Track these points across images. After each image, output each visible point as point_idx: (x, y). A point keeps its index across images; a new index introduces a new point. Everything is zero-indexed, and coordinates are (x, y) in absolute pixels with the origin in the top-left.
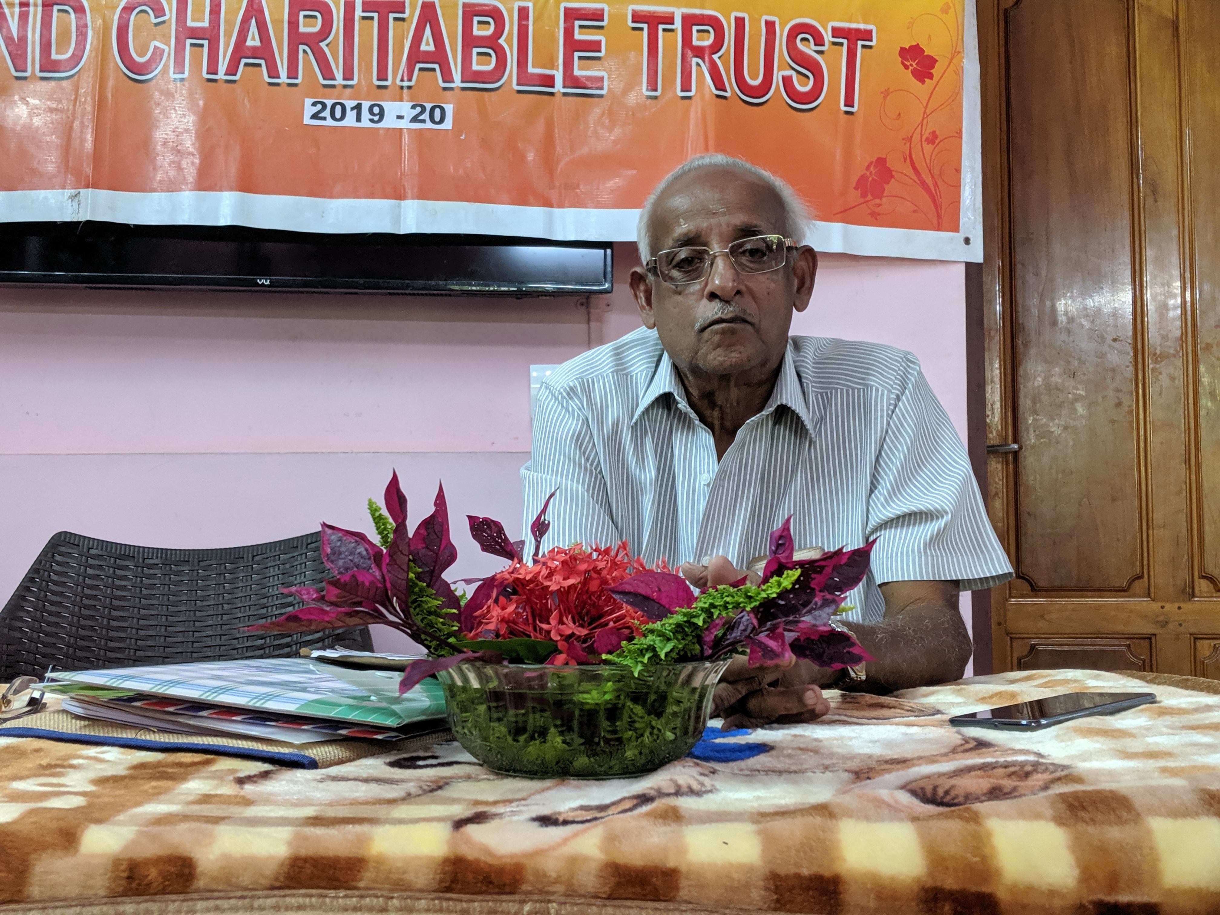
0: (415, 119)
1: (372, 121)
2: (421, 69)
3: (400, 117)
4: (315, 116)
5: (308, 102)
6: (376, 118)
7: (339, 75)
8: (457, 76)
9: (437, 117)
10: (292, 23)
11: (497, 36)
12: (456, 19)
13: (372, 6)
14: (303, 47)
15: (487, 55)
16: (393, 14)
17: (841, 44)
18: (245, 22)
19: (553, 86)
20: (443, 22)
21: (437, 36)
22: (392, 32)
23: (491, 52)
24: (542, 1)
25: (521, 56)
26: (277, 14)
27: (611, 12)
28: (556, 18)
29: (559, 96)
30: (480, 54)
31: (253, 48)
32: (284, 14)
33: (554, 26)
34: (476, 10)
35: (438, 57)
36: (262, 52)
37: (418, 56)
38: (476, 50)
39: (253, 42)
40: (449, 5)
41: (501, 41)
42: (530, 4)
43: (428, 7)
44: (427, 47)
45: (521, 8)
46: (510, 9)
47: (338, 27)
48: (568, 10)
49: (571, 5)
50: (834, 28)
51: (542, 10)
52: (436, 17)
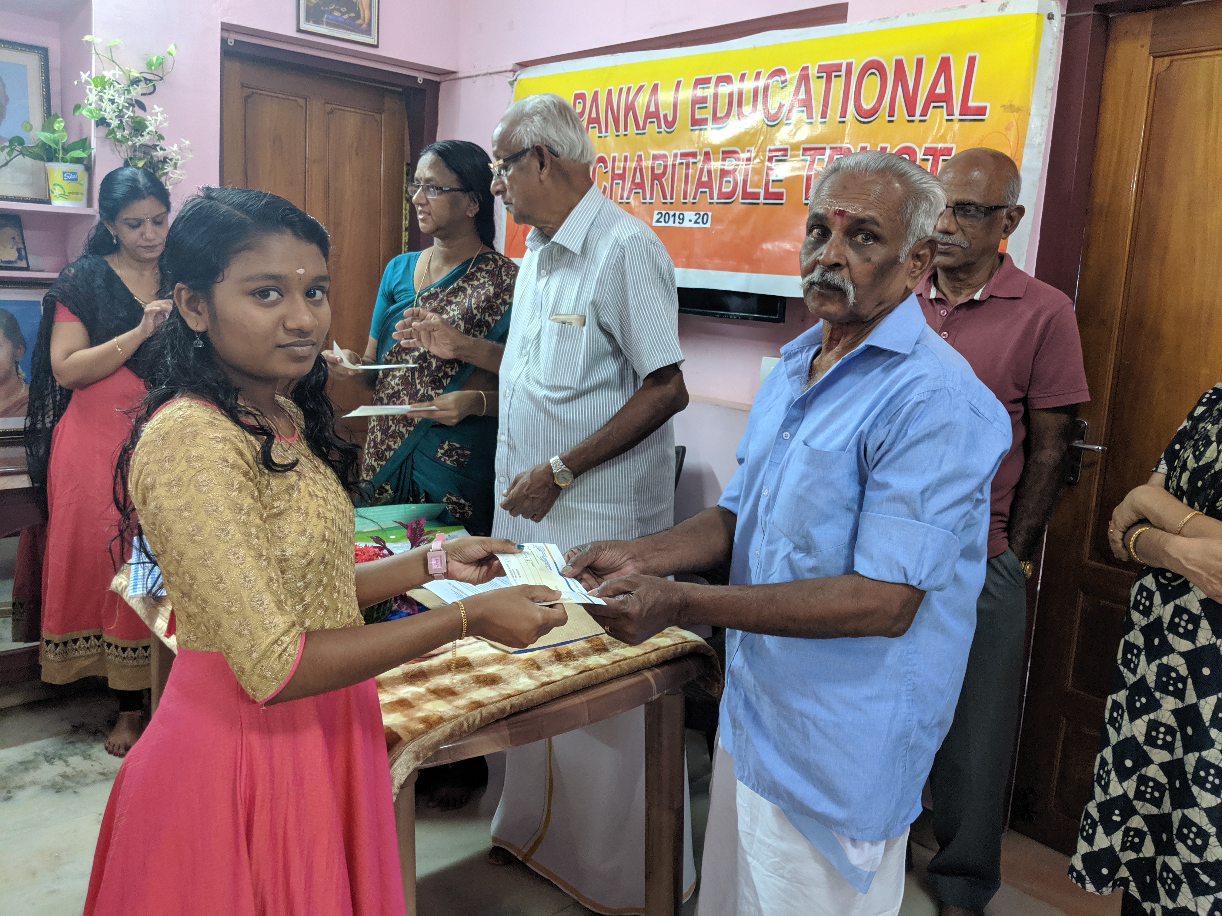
0: (696, 222)
1: (679, 223)
2: (701, 192)
3: (690, 221)
4: (658, 221)
5: (656, 212)
6: (681, 221)
7: (669, 197)
8: (715, 196)
9: (705, 221)
10: (653, 168)
11: (735, 170)
12: (718, 160)
13: (683, 155)
14: (656, 182)
15: (729, 182)
16: (692, 160)
17: (928, 160)
18: (635, 169)
19: (759, 199)
20: (712, 163)
21: (709, 172)
22: (690, 171)
23: (731, 180)
24: (758, 146)
25: (745, 182)
26: (647, 163)
27: (792, 150)
28: (764, 156)
29: (761, 205)
30: (727, 182)
31: (638, 184)
32: (650, 163)
33: (762, 162)
34: (727, 154)
35: (709, 185)
36: (641, 185)
37: (700, 184)
38: (725, 179)
39: (638, 180)
40: (716, 152)
41: (737, 173)
42: (753, 148)
43: (707, 154)
44: (705, 179)
45: (748, 151)
46: (743, 152)
47: (669, 170)
48: (770, 151)
49: (772, 147)
50: (926, 148)
51: (758, 152)
52: (709, 160)
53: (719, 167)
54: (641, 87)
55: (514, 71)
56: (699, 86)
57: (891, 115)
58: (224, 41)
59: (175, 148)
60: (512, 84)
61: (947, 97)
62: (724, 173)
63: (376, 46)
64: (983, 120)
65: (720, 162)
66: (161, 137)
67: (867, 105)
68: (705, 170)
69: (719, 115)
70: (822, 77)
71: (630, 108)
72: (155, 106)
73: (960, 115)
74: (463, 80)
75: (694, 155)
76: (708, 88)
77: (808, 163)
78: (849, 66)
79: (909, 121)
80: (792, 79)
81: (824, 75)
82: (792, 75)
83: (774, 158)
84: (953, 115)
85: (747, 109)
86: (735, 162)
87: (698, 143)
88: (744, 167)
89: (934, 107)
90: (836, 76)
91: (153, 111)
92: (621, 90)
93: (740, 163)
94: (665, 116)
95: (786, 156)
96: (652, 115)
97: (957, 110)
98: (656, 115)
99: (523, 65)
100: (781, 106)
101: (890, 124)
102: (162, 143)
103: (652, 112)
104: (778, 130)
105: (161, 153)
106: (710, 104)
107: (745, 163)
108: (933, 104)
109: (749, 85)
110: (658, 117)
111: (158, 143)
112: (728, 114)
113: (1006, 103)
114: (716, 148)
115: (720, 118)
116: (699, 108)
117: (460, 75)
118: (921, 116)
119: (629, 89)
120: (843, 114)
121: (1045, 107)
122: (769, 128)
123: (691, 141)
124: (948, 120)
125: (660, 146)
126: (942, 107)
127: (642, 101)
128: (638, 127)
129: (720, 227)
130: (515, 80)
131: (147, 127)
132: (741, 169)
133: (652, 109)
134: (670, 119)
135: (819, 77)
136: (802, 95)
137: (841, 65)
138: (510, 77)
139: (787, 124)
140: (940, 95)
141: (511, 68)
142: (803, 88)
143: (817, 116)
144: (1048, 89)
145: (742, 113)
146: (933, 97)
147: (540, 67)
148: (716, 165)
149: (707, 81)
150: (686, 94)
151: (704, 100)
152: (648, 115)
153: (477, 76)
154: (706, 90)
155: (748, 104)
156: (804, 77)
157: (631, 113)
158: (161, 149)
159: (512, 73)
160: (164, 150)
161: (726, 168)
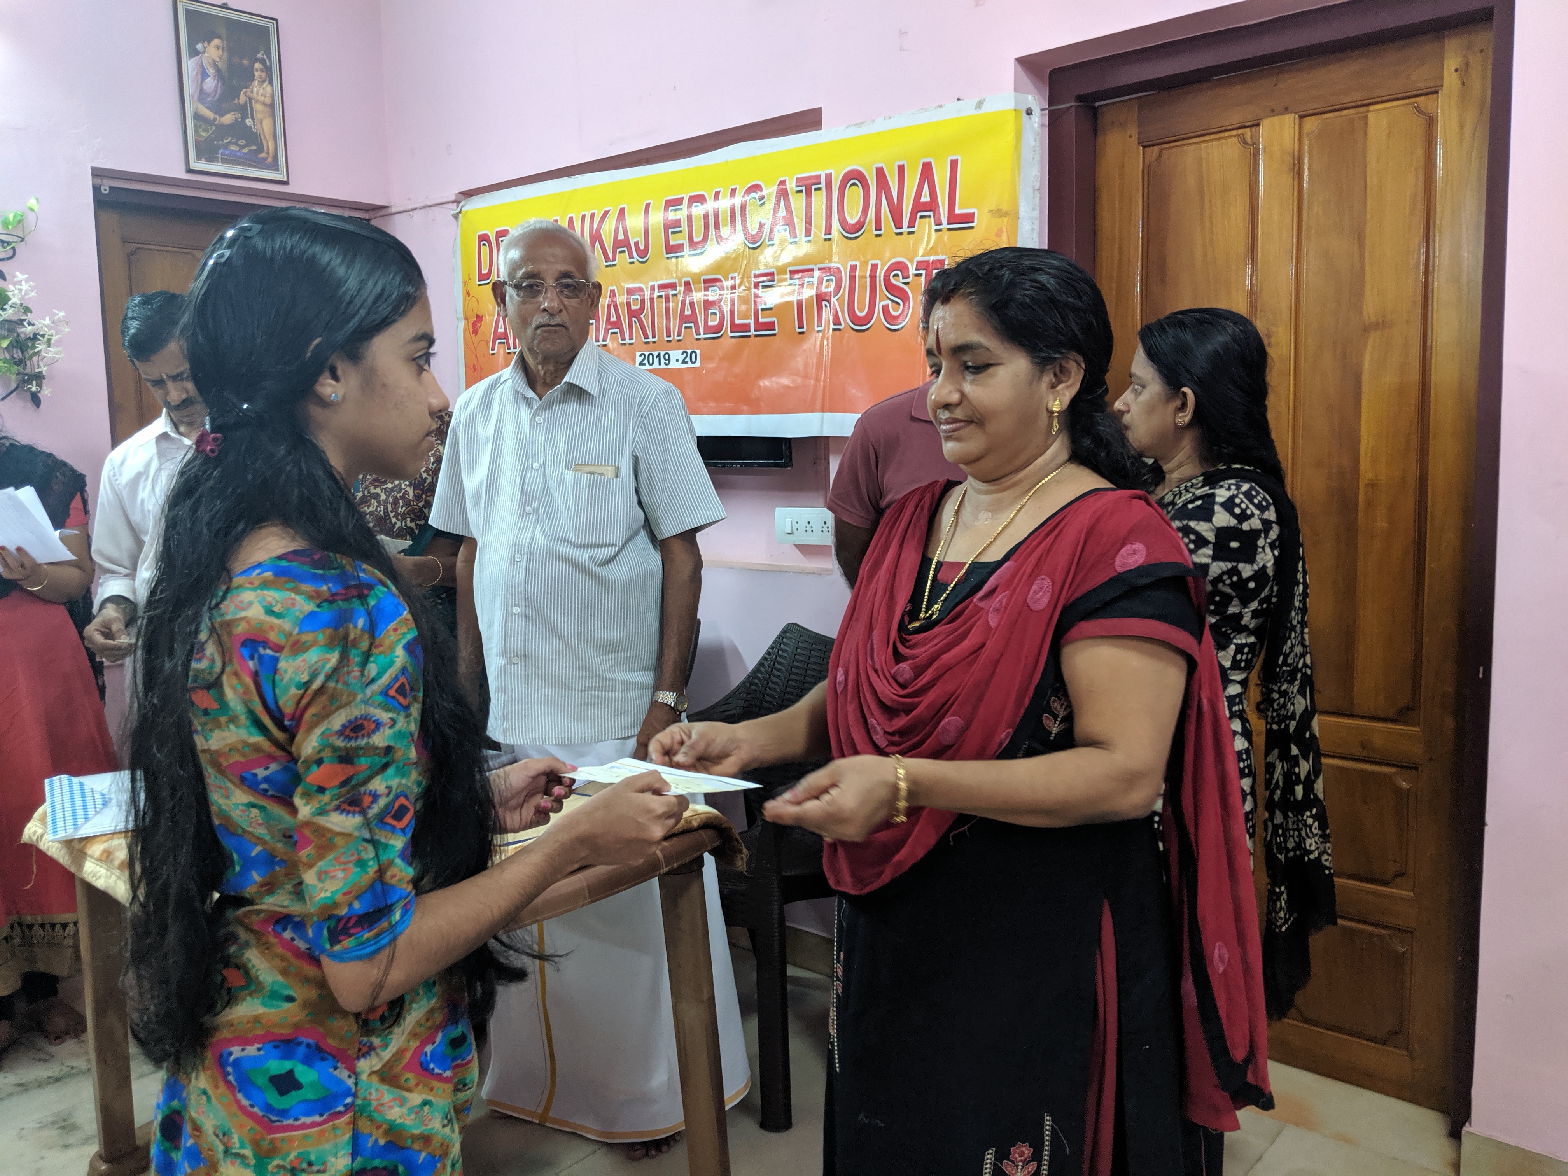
0: (684, 362)
1: (665, 364)
2: (686, 328)
3: (677, 360)
5: (638, 354)
6: (667, 362)
7: (650, 335)
8: (702, 331)
9: (693, 360)
10: (628, 304)
11: (720, 300)
12: (701, 291)
13: (662, 287)
14: (634, 319)
15: (715, 314)
16: (671, 292)
17: (921, 275)
18: (609, 306)
19: (749, 331)
20: (694, 294)
21: (692, 304)
22: (671, 304)
23: (717, 312)
24: (742, 271)
25: (732, 313)
26: (622, 299)
27: (778, 274)
28: (750, 283)
29: (753, 337)
30: (712, 314)
31: (614, 322)
32: (624, 299)
33: (749, 289)
34: (710, 283)
35: (693, 318)
36: (618, 324)
37: (684, 319)
38: (710, 311)
39: (613, 318)
40: (697, 282)
41: (722, 303)
42: (736, 275)
43: (687, 284)
44: (688, 312)
45: (732, 278)
46: (727, 279)
47: (648, 304)
48: (755, 276)
49: (757, 272)
50: (918, 262)
51: (742, 278)
52: (691, 291)
53: (702, 298)
54: (606, 213)
55: (457, 202)
56: (671, 208)
57: (878, 228)
58: (96, 189)
59: (47, 321)
60: (456, 216)
61: (932, 205)
62: (708, 304)
63: (286, 183)
64: (972, 228)
65: (703, 293)
66: (27, 310)
67: (852, 219)
68: (687, 302)
69: (696, 239)
70: (802, 191)
71: (596, 237)
72: (18, 274)
73: (949, 224)
74: (397, 216)
75: (673, 286)
76: (681, 209)
77: (797, 287)
78: (829, 177)
79: (898, 234)
80: (770, 195)
81: (803, 188)
82: (770, 191)
83: (761, 284)
84: (941, 224)
85: (725, 231)
86: (718, 292)
87: (676, 272)
88: (729, 296)
89: (921, 217)
90: (816, 189)
91: (15, 279)
92: (584, 217)
93: (725, 292)
94: (636, 244)
95: (773, 281)
96: (622, 244)
97: (944, 219)
98: (626, 243)
99: (469, 194)
100: (762, 225)
101: (878, 238)
102: (29, 317)
103: (621, 240)
104: (762, 253)
105: (29, 329)
106: (684, 227)
107: (730, 291)
108: (920, 214)
109: (724, 204)
110: (628, 246)
111: (24, 317)
112: (705, 238)
113: (993, 207)
114: (696, 277)
115: (698, 243)
116: (673, 233)
117: (394, 210)
118: (909, 227)
119: (593, 215)
120: (829, 231)
121: (1034, 209)
122: (752, 251)
123: (668, 271)
124: (937, 230)
125: (635, 279)
126: (929, 216)
127: (608, 229)
128: (607, 259)
129: (711, 365)
130: (460, 212)
131: (9, 299)
132: (726, 298)
133: (621, 237)
134: (642, 247)
135: (798, 192)
136: (782, 213)
137: (819, 176)
138: (453, 209)
139: (770, 245)
140: (925, 203)
141: (453, 198)
142: (782, 205)
143: (800, 235)
144: (1034, 190)
145: (721, 236)
146: (918, 207)
147: (488, 195)
148: (698, 296)
149: (678, 202)
150: (657, 218)
151: (677, 223)
152: (617, 244)
153: (413, 210)
154: (678, 212)
155: (726, 225)
156: (783, 193)
157: (597, 242)
158: (30, 324)
159: (455, 204)
160: (33, 325)
161: (710, 298)
